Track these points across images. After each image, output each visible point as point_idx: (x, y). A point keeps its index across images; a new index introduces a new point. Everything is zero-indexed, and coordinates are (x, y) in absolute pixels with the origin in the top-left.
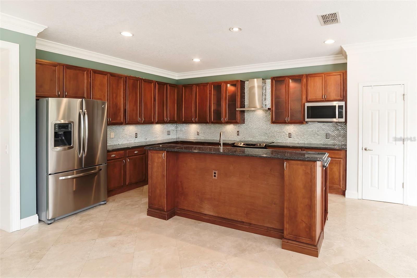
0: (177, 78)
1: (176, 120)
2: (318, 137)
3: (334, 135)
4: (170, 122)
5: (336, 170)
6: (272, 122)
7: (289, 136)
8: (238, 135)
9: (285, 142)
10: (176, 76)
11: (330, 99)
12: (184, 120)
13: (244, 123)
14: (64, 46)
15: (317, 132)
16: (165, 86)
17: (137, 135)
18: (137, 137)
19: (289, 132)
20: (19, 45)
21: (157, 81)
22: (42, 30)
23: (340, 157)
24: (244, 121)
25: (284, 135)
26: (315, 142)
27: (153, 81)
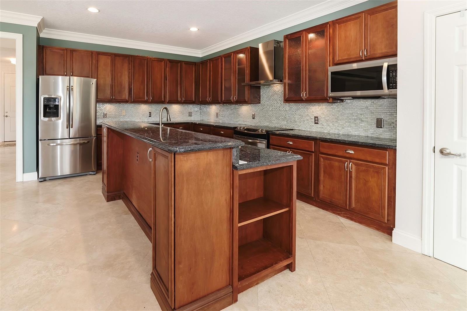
0: (201, 56)
1: (194, 100)
2: (361, 125)
3: (393, 122)
4: (185, 102)
5: (375, 184)
6: (285, 101)
7: (315, 121)
8: (253, 118)
9: (309, 130)
10: (199, 54)
11: (375, 56)
12: (201, 99)
13: (260, 103)
14: (68, 32)
15: (360, 116)
16: (179, 64)
17: (151, 115)
18: (150, 116)
19: (316, 115)
20: (22, 35)
21: (168, 60)
22: (39, 20)
23: (383, 162)
24: (260, 101)
25: (308, 120)
26: (356, 133)
27: (163, 59)
